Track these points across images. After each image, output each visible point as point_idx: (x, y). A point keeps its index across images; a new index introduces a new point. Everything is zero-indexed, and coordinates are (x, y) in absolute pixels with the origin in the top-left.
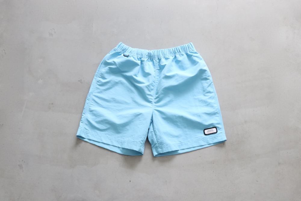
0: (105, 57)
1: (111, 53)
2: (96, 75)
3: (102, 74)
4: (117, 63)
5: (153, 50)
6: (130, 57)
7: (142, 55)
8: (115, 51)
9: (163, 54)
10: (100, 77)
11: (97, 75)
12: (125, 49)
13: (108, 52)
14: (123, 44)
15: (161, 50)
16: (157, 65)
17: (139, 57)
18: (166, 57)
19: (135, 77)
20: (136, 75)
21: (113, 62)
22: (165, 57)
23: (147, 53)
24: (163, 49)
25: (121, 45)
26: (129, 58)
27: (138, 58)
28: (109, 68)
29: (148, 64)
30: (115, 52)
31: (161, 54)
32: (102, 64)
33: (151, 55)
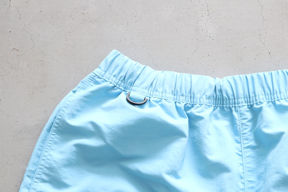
0: (61, 105)
1: (81, 93)
2: (31, 171)
3: (51, 169)
4: (105, 130)
5: (230, 78)
6: (151, 106)
7: (192, 95)
8: (97, 83)
9: (267, 90)
10: (44, 181)
11: (34, 172)
12: (131, 75)
13: (71, 87)
14: (123, 59)
15: (258, 75)
16: (247, 131)
17: (182, 106)
18: (277, 103)
19: (170, 180)
20: (174, 173)
21: (90, 127)
22: (274, 103)
23: (210, 86)
24: (267, 74)
25: (117, 61)
26: (146, 111)
27: (177, 108)
28: (77, 146)
29: (217, 128)
30: (95, 87)
31: (259, 90)
32: (49, 130)
33: (225, 95)
